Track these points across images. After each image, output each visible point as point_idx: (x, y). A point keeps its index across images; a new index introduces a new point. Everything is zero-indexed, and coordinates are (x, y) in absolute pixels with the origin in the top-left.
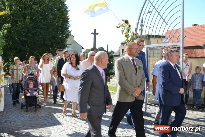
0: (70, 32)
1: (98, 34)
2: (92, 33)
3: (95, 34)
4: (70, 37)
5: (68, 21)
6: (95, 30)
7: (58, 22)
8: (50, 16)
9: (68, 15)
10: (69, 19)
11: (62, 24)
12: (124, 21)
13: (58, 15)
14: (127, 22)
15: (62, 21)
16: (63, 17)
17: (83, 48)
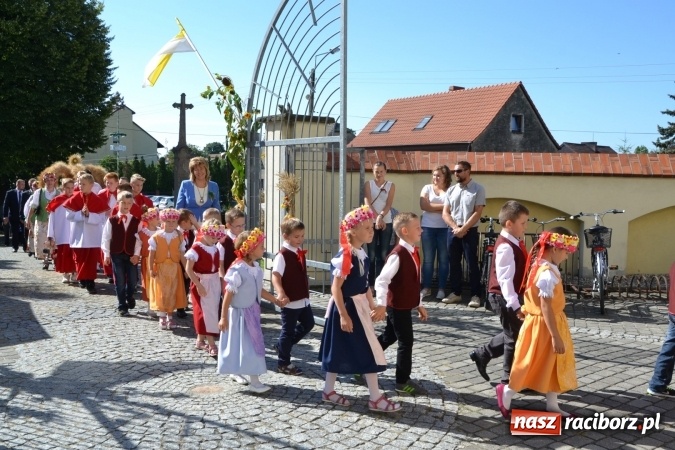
1: (191, 106)
2: (175, 105)
3: (183, 106)
5: (109, 67)
6: (183, 96)
7: (77, 69)
8: (54, 51)
9: (107, 51)
10: (109, 62)
11: (89, 74)
12: (219, 79)
13: (77, 50)
14: (227, 82)
15: (89, 66)
16: (92, 55)
17: (160, 146)
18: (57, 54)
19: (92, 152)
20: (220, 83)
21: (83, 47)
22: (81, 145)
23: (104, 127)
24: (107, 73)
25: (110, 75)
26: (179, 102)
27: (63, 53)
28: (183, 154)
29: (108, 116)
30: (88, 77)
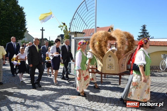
0: (26, 29)
1: (44, 30)
2: (41, 30)
3: (43, 30)
4: (26, 31)
5: (25, 22)
6: (43, 28)
7: (18, 22)
8: (13, 18)
9: (25, 18)
10: (25, 20)
11: (21, 23)
12: (62, 23)
13: (19, 18)
14: (64, 24)
15: (21, 21)
16: (22, 19)
19: (21, 40)
22: (19, 38)
24: (25, 23)
26: (42, 29)
27: (16, 18)
28: (43, 40)
29: (25, 32)
30: (21, 24)
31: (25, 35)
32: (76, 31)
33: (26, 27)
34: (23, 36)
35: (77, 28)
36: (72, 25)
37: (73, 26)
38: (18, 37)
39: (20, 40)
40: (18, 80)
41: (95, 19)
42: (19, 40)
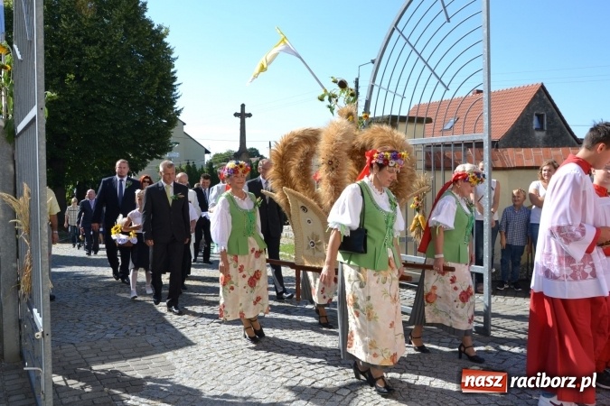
0: (178, 113)
1: (250, 115)
2: (236, 115)
3: (243, 115)
4: (179, 123)
5: (174, 84)
6: (243, 106)
7: (148, 86)
8: (128, 70)
9: (172, 70)
10: (175, 79)
11: (159, 91)
12: (335, 82)
13: (148, 69)
14: (343, 85)
15: (159, 83)
16: (161, 73)
17: (207, 152)
18: (132, 74)
19: (160, 158)
20: (336, 86)
21: (153, 67)
22: (150, 152)
23: (170, 136)
24: (172, 88)
25: (175, 90)
26: (239, 112)
27: (137, 72)
28: (244, 158)
29: (173, 127)
30: (157, 94)
31: (172, 139)
32: (395, 113)
33: (178, 105)
34: (165, 144)
35: (398, 99)
36: (376, 89)
37: (383, 92)
38: (149, 146)
39: (155, 159)
40: (159, 326)
41: (486, 54)
42: (151, 159)
